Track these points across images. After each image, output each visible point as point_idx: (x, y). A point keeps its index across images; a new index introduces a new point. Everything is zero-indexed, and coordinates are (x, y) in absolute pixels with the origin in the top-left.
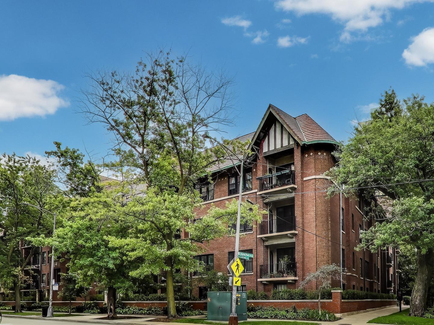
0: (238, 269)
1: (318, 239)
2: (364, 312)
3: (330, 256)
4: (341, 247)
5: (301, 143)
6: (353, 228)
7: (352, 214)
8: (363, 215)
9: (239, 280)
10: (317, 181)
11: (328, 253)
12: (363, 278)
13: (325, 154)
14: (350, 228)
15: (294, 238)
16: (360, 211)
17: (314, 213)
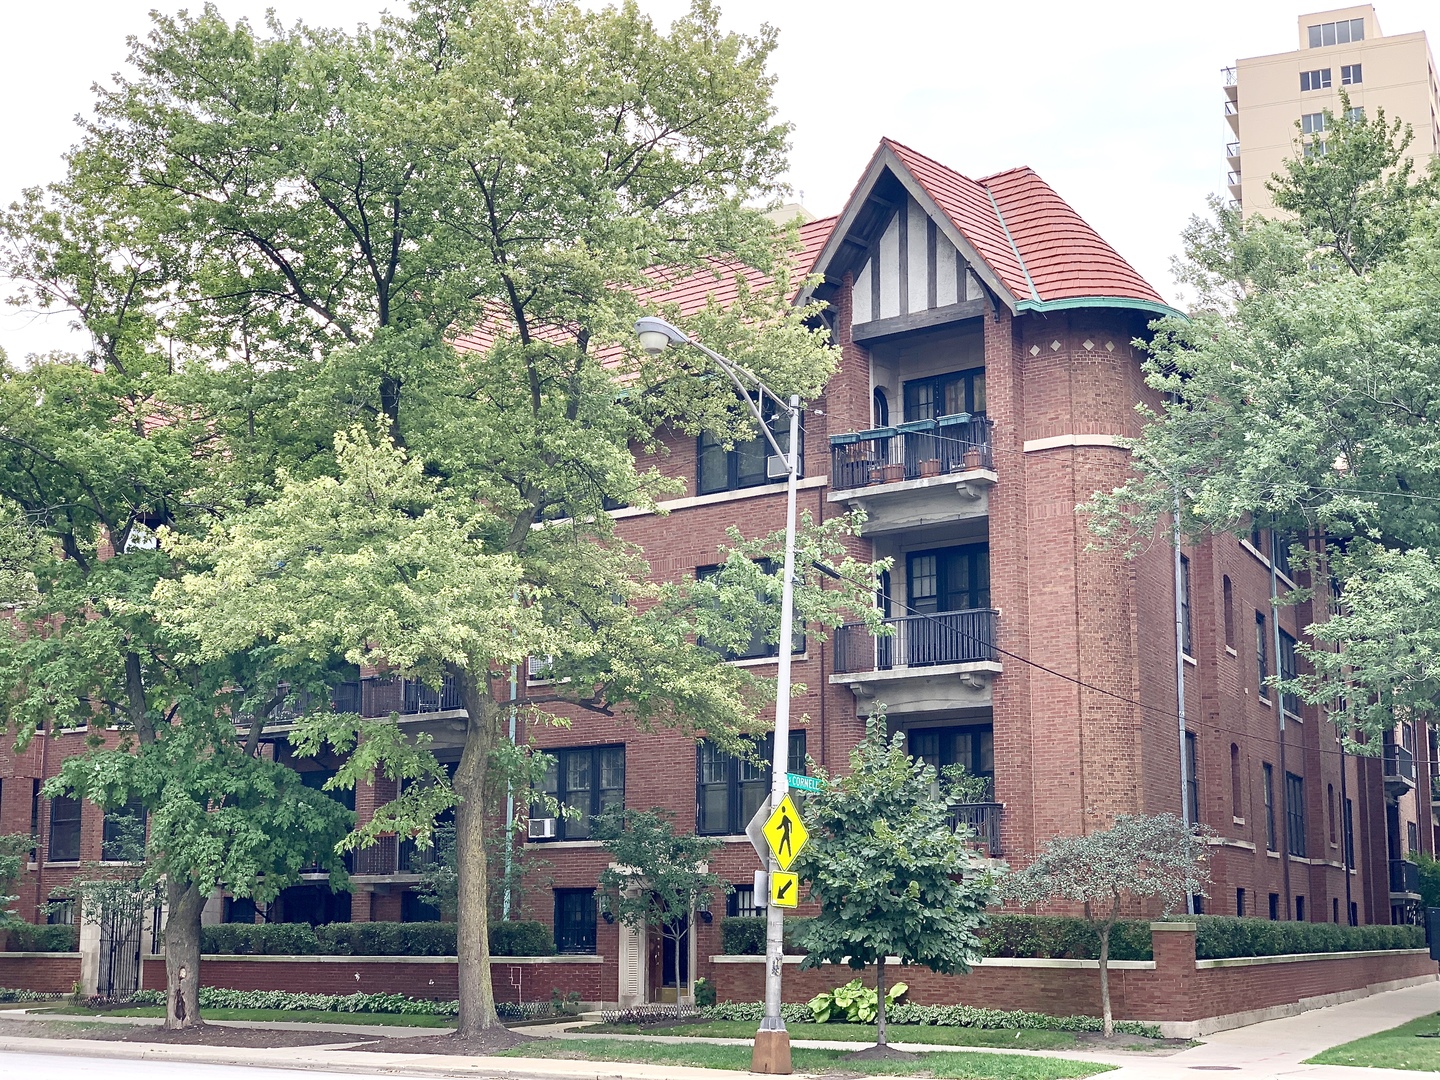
0: (786, 837)
1: (1087, 698)
2: (1288, 1013)
3: (1139, 770)
4: (1182, 727)
5: (1018, 308)
6: (1230, 642)
7: (1225, 576)
8: (1269, 570)
9: (790, 883)
10: (1081, 459)
11: (1131, 756)
12: (1277, 855)
13: (1110, 347)
14: (1218, 640)
15: (989, 687)
16: (1258, 554)
17: (1071, 587)
